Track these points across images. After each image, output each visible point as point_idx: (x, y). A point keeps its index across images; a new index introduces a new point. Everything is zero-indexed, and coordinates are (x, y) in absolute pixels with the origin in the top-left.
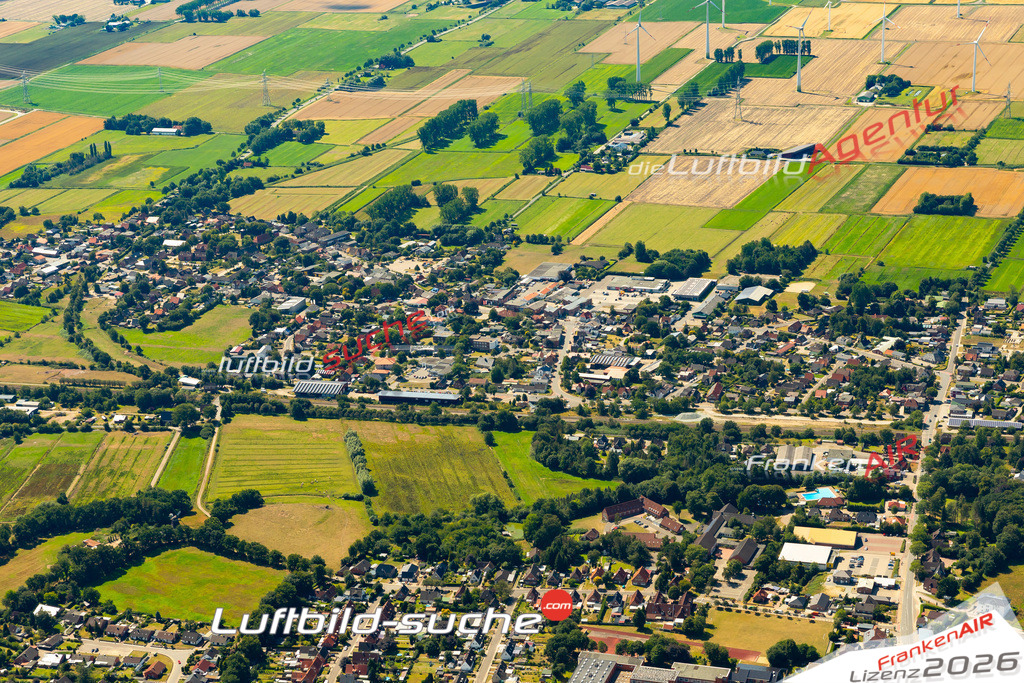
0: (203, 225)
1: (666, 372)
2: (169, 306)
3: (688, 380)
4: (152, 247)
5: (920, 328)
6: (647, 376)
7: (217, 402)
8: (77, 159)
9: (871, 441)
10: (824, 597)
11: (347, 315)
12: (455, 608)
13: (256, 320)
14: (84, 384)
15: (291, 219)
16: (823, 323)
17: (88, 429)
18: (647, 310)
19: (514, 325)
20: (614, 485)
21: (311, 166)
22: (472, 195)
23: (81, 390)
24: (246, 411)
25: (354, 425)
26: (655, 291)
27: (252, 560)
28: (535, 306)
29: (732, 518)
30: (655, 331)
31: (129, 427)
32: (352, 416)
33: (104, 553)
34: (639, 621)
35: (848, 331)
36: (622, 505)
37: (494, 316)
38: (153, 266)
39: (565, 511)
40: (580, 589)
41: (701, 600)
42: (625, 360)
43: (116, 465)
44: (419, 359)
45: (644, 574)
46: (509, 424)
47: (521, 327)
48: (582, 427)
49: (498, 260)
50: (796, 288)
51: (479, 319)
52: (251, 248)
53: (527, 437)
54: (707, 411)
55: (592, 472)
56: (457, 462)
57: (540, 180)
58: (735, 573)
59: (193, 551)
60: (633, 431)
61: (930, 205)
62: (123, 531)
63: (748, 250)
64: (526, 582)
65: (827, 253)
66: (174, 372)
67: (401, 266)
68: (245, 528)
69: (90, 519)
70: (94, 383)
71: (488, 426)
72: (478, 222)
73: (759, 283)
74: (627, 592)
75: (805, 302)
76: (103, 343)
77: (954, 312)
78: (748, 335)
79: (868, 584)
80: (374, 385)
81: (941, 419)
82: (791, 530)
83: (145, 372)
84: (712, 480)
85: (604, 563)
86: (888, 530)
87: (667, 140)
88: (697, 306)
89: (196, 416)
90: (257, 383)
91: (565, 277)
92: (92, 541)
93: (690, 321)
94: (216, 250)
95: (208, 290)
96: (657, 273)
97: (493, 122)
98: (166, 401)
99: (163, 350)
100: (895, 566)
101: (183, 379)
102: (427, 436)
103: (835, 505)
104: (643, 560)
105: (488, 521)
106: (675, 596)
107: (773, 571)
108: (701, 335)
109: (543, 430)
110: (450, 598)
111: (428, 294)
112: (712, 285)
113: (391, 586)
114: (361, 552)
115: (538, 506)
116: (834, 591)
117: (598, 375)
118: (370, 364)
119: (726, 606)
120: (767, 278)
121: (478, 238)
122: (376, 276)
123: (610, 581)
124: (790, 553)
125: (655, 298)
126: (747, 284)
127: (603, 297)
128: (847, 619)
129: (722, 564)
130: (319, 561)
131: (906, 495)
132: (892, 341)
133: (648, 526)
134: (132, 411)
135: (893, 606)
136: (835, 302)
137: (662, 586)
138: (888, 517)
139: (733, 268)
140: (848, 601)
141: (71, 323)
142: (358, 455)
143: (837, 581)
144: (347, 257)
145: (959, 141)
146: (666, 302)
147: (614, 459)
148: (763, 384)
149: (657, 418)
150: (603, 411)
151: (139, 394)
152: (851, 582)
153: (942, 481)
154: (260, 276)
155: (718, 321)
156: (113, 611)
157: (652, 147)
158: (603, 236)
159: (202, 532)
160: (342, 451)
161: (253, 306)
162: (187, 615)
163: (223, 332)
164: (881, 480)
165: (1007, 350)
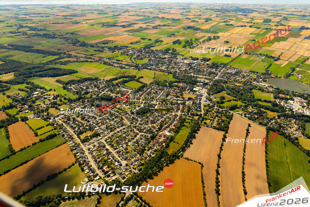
0: (147, 50)
1: (189, 70)
2: (141, 58)
3: (191, 71)
4: (141, 52)
5: (219, 68)
6: (187, 70)
7: (142, 67)
8: (137, 42)
11: (158, 60)
12: (158, 90)
13: (149, 60)
15: (156, 50)
17: (129, 69)
18: (190, 63)
20: (179, 80)
21: (160, 45)
22: (176, 49)
24: (145, 69)
27: (140, 83)
28: (178, 62)
29: (190, 85)
30: (190, 65)
31: (133, 69)
32: (155, 70)
33: (126, 80)
34: (176, 93)
35: (210, 68)
36: (179, 82)
39: (173, 82)
40: (172, 90)
41: (183, 92)
42: (185, 68)
43: (131, 72)
44: (164, 66)
46: (171, 73)
47: (176, 63)
48: (178, 74)
49: (176, 56)
50: (207, 63)
51: (172, 62)
52: (151, 53)
54: (192, 74)
55: (177, 79)
56: (164, 76)
57: (184, 49)
58: (188, 90)
59: (135, 81)
60: (183, 75)
61: (226, 56)
62: (129, 78)
63: (203, 58)
64: (166, 88)
65: (212, 59)
67: (166, 56)
68: (141, 80)
69: (126, 77)
70: (131, 64)
71: (169, 73)
72: (176, 52)
76: (133, 60)
77: (223, 67)
78: (200, 67)
79: (201, 93)
80: (159, 68)
81: (217, 78)
82: (195, 87)
83: (136, 64)
84: (189, 81)
85: (175, 87)
86: (206, 88)
87: (200, 46)
88: (195, 63)
89: (140, 69)
90: (147, 66)
91: (183, 59)
93: (194, 65)
94: (148, 52)
95: (145, 56)
96: (192, 60)
97: (181, 42)
98: (137, 67)
99: (139, 62)
100: (205, 92)
101: (140, 65)
102: (162, 73)
104: (179, 88)
105: (165, 82)
106: (181, 91)
107: (192, 90)
109: (174, 74)
111: (167, 59)
112: (198, 61)
113: (153, 87)
114: (151, 83)
115: (170, 81)
116: (197, 93)
117: (182, 69)
118: (159, 65)
119: (186, 93)
120: (204, 61)
121: (175, 54)
122: (163, 57)
123: (175, 89)
124: (194, 89)
126: (202, 62)
127: (186, 61)
128: (198, 96)
130: (147, 84)
131: (209, 85)
133: (181, 85)
134: (134, 67)
136: (211, 65)
139: (201, 60)
141: (131, 58)
142: (155, 74)
144: (161, 54)
146: (192, 63)
147: (180, 78)
148: (199, 72)
149: (186, 74)
150: (181, 73)
154: (151, 56)
155: (197, 65)
156: (126, 86)
157: (197, 46)
158: (188, 55)
160: (153, 74)
161: (149, 58)
162: (133, 87)
163: (146, 61)
164: (207, 83)
165: (227, 72)
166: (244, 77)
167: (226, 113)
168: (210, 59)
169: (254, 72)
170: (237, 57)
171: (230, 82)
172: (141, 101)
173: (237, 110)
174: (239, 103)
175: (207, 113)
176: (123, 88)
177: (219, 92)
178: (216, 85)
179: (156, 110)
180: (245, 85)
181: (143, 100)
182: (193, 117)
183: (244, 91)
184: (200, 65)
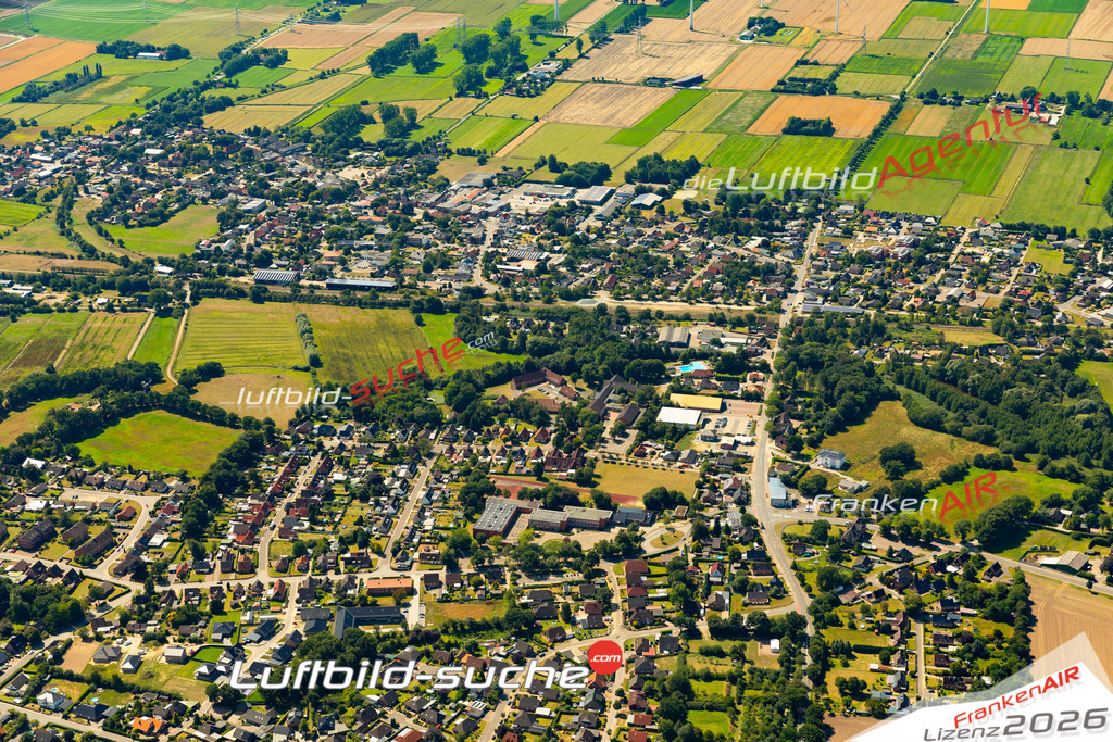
0: (180, 137)
1: (570, 264)
2: (148, 205)
3: (588, 271)
4: (135, 155)
5: (783, 230)
6: (554, 268)
7: (187, 287)
8: (72, 78)
9: (737, 323)
10: (693, 452)
11: (301, 215)
12: (384, 461)
13: (222, 218)
14: (73, 271)
15: (255, 133)
16: (703, 225)
17: (74, 310)
18: (557, 213)
19: (443, 224)
20: (522, 359)
21: (275, 87)
22: (412, 113)
23: (70, 276)
24: (212, 295)
25: (304, 308)
26: (563, 196)
27: (213, 422)
28: (462, 208)
29: (619, 386)
30: (562, 230)
31: (110, 308)
32: (303, 300)
33: (85, 415)
34: (538, 472)
35: (723, 231)
36: (528, 375)
37: (427, 217)
38: (135, 171)
39: (480, 381)
40: (490, 446)
41: (591, 454)
42: (536, 254)
43: (98, 340)
44: (362, 252)
45: (544, 433)
46: (436, 307)
47: (448, 225)
48: (497, 310)
49: (432, 169)
50: (681, 195)
51: (414, 219)
52: (221, 157)
53: (450, 318)
54: (604, 298)
55: (504, 348)
56: (391, 339)
57: (470, 102)
58: (620, 431)
59: (162, 413)
60: (540, 314)
61: (796, 127)
62: (102, 396)
63: (642, 163)
64: (445, 440)
65: (709, 166)
66: (150, 262)
67: (349, 174)
68: (206, 394)
69: (74, 386)
70: (81, 271)
71: (418, 309)
72: (417, 137)
73: (650, 190)
74: (529, 448)
75: (689, 207)
76: (90, 236)
77: (811, 216)
78: (640, 234)
79: (730, 441)
80: (322, 274)
81: (796, 305)
82: (668, 396)
83: (125, 261)
84: (603, 355)
85: (511, 424)
86: (748, 397)
87: (580, 70)
88: (598, 210)
89: (169, 300)
90: (222, 272)
91: (488, 184)
92: (74, 404)
93: (592, 222)
94: (190, 158)
95: (182, 192)
96: (565, 182)
97: (432, 52)
98: (143, 286)
99: (142, 243)
100: (753, 426)
101: (159, 267)
102: (367, 317)
103: (706, 376)
104: (543, 421)
105: (415, 389)
106: (569, 451)
107: (652, 430)
108: (601, 234)
109: (465, 313)
110: (380, 453)
111: (371, 197)
112: (612, 192)
113: (330, 443)
114: (305, 415)
115: (457, 376)
116: (701, 447)
117: (513, 266)
118: (319, 256)
119: (611, 460)
120: (657, 186)
121: (415, 150)
122: (328, 182)
123: (515, 439)
124: (666, 415)
125: (563, 203)
126: (640, 191)
127: (520, 201)
128: (710, 470)
129: (609, 425)
130: (269, 422)
131: (765, 368)
132: (759, 240)
133: (549, 393)
134: (114, 294)
135: (749, 459)
136: (713, 207)
137: (558, 443)
138: (749, 386)
139: (630, 178)
140: (712, 455)
141: (63, 219)
142: (307, 333)
143: (704, 438)
144: (303, 165)
145: (822, 74)
146: (573, 206)
147: (523, 337)
148: (650, 275)
149: (561, 303)
150: (516, 297)
151: (119, 280)
152: (716, 440)
153: (794, 356)
154: (228, 181)
155: (616, 222)
156: (92, 464)
157: (566, 75)
158: (522, 150)
159: (170, 397)
160: (293, 329)
161: (220, 206)
162: (155, 467)
163: (195, 228)
164: (745, 355)
165: (853, 248)
166: (982, 276)
167: (971, 576)
168: (692, 167)
169: (1040, 232)
170: (877, 133)
171: (907, 327)
172: (264, 575)
173: (1036, 537)
174: (1030, 482)
175: (836, 603)
176: (78, 481)
177: (856, 415)
178: (815, 364)
179: (420, 638)
180: (1014, 334)
181: (284, 568)
182: (739, 655)
183: (1028, 380)
184: (635, 216)
